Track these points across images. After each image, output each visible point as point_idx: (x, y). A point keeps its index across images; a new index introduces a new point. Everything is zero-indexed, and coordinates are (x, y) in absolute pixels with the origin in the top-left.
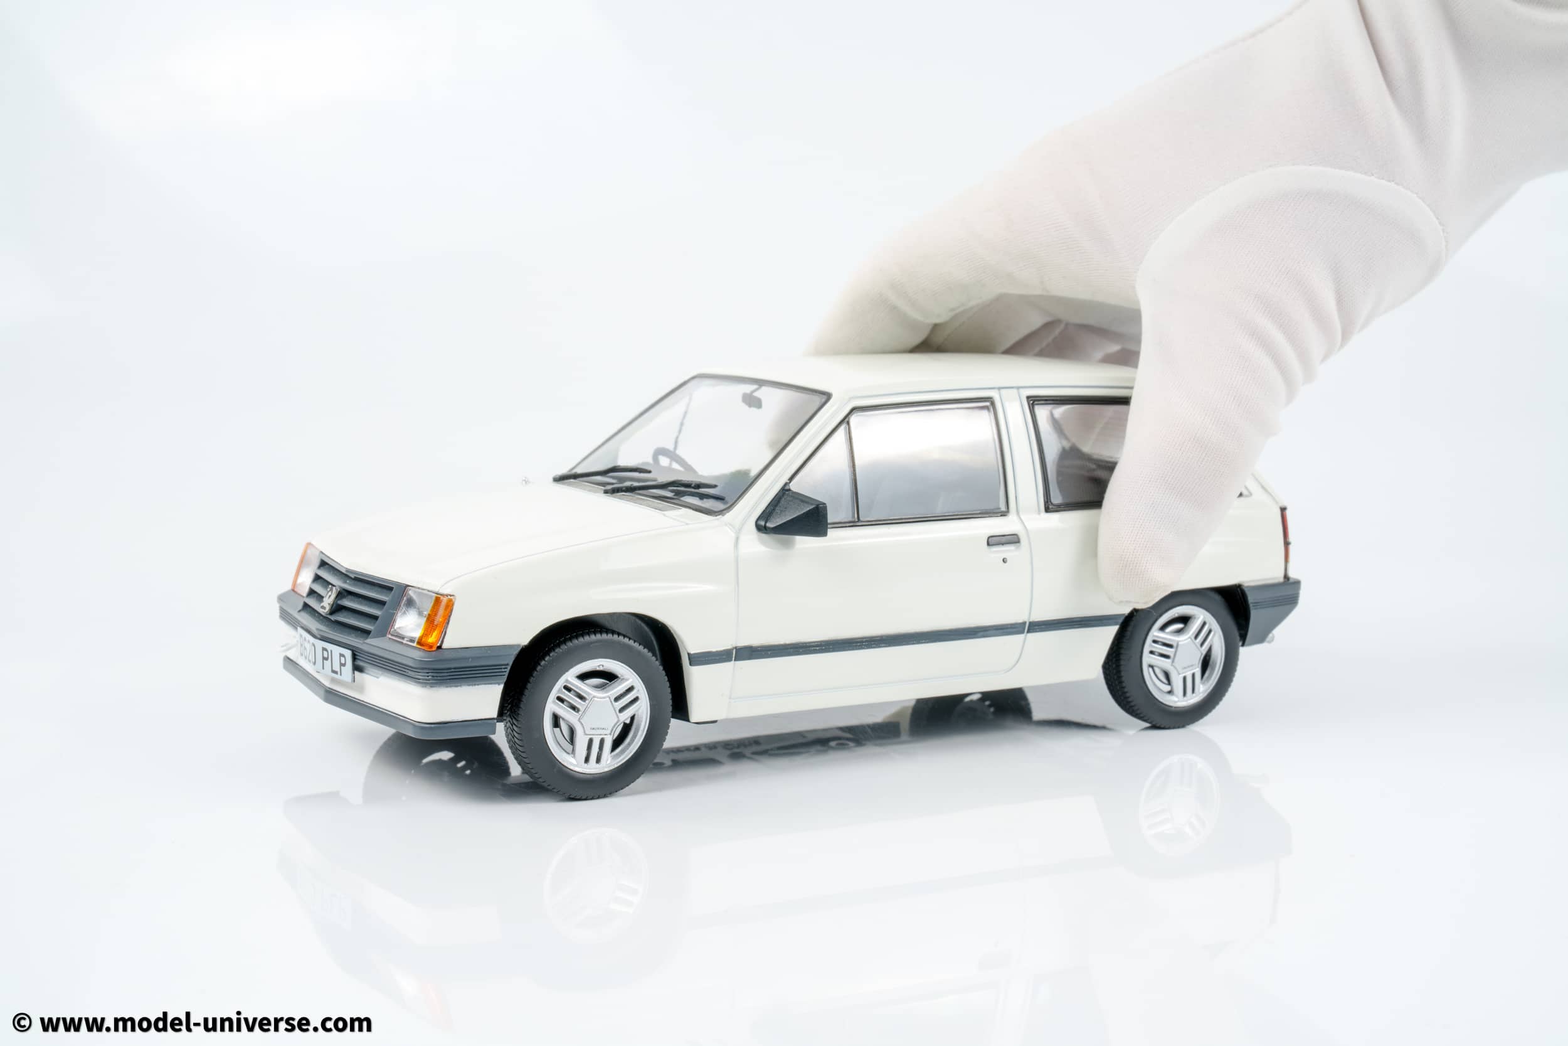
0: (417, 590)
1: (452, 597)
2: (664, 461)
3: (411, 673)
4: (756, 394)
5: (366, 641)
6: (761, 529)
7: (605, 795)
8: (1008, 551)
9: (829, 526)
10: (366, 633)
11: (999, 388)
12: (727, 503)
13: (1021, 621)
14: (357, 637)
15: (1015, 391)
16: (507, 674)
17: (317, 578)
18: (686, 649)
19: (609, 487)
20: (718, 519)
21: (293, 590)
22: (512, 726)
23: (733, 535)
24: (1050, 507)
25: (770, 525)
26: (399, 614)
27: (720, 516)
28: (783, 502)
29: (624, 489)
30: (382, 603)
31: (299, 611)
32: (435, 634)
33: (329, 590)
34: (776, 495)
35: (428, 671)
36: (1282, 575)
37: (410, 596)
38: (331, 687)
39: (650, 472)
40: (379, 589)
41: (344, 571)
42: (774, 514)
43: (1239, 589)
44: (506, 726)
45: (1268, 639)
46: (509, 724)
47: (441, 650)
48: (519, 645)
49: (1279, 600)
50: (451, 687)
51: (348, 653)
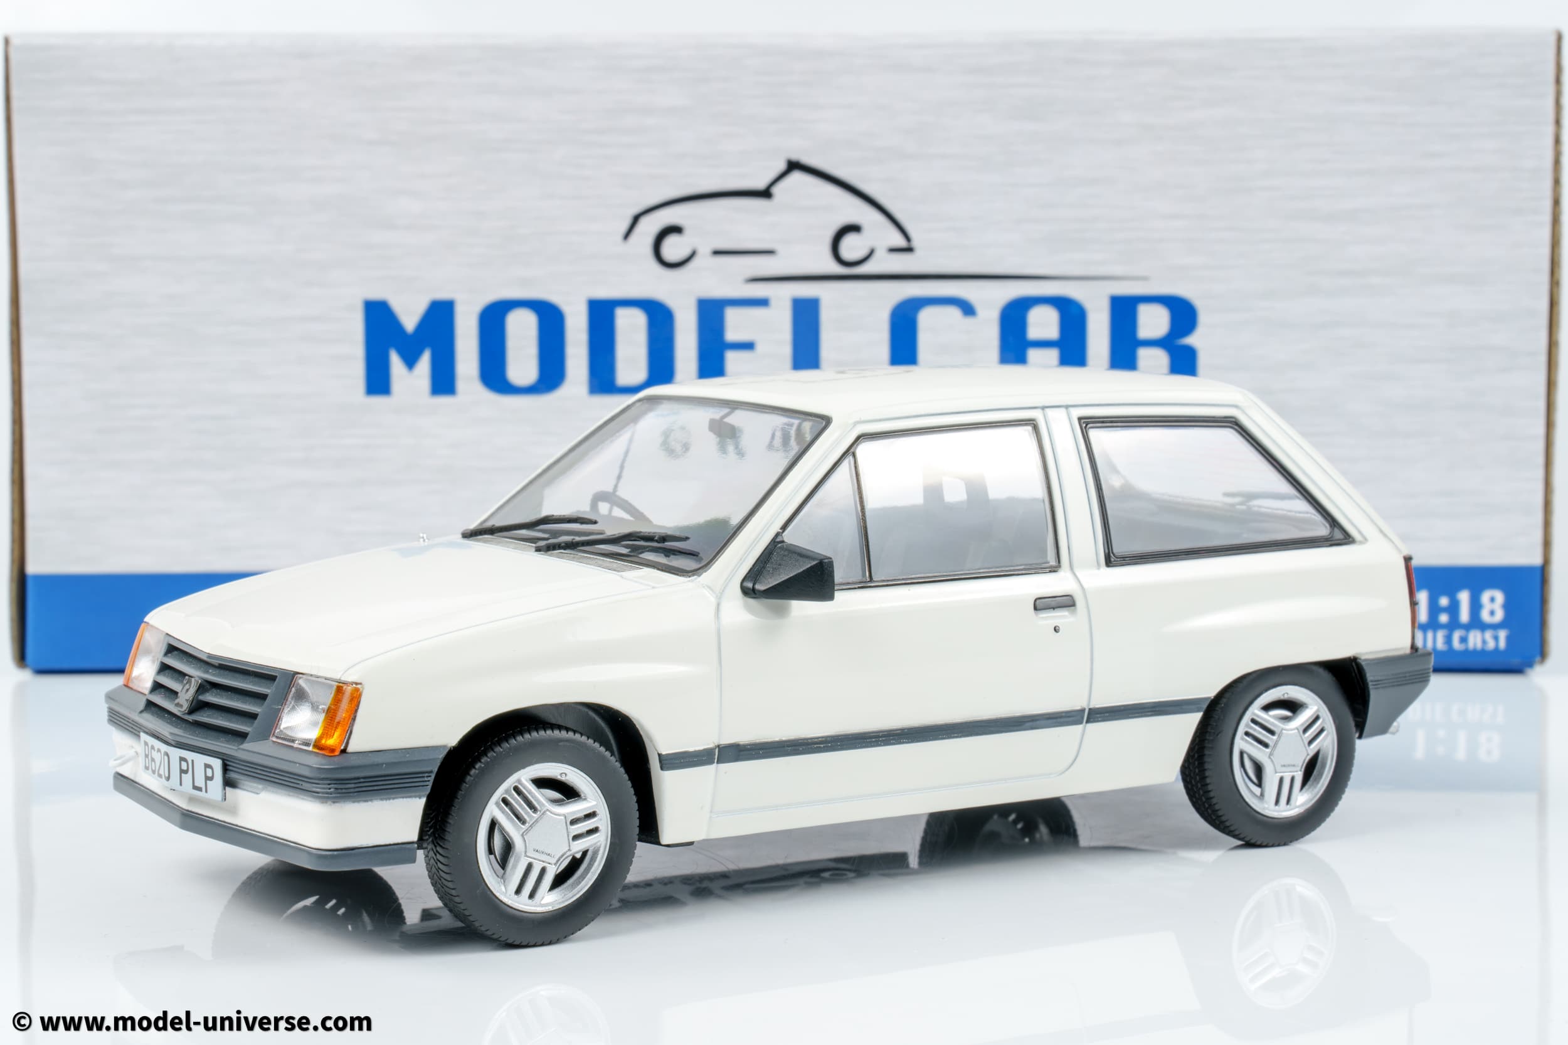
0: (310, 678)
1: (359, 686)
2: (604, 508)
3: (306, 786)
4: (727, 420)
5: (241, 747)
6: (748, 592)
7: (558, 940)
8: (1060, 617)
9: (836, 588)
10: (242, 736)
11: (1043, 408)
12: (701, 560)
13: (1079, 708)
14: (228, 742)
15: (1063, 410)
16: (430, 784)
17: (164, 668)
18: (656, 750)
19: (542, 543)
20: (692, 581)
21: (126, 686)
22: (436, 855)
23: (713, 600)
24: (1112, 560)
25: (760, 587)
26: (286, 710)
27: (695, 577)
28: (775, 557)
29: (563, 544)
30: (262, 697)
31: (141, 712)
32: (337, 734)
33: (185, 682)
34: (766, 549)
35: (329, 782)
36: (1407, 644)
37: (300, 686)
38: (190, 809)
39: (595, 522)
40: (256, 679)
41: (204, 658)
42: (765, 573)
43: (1354, 664)
44: (427, 856)
45: (1392, 729)
46: (431, 854)
47: (345, 755)
48: (444, 747)
49: (1405, 677)
50: (359, 802)
51: (217, 764)
